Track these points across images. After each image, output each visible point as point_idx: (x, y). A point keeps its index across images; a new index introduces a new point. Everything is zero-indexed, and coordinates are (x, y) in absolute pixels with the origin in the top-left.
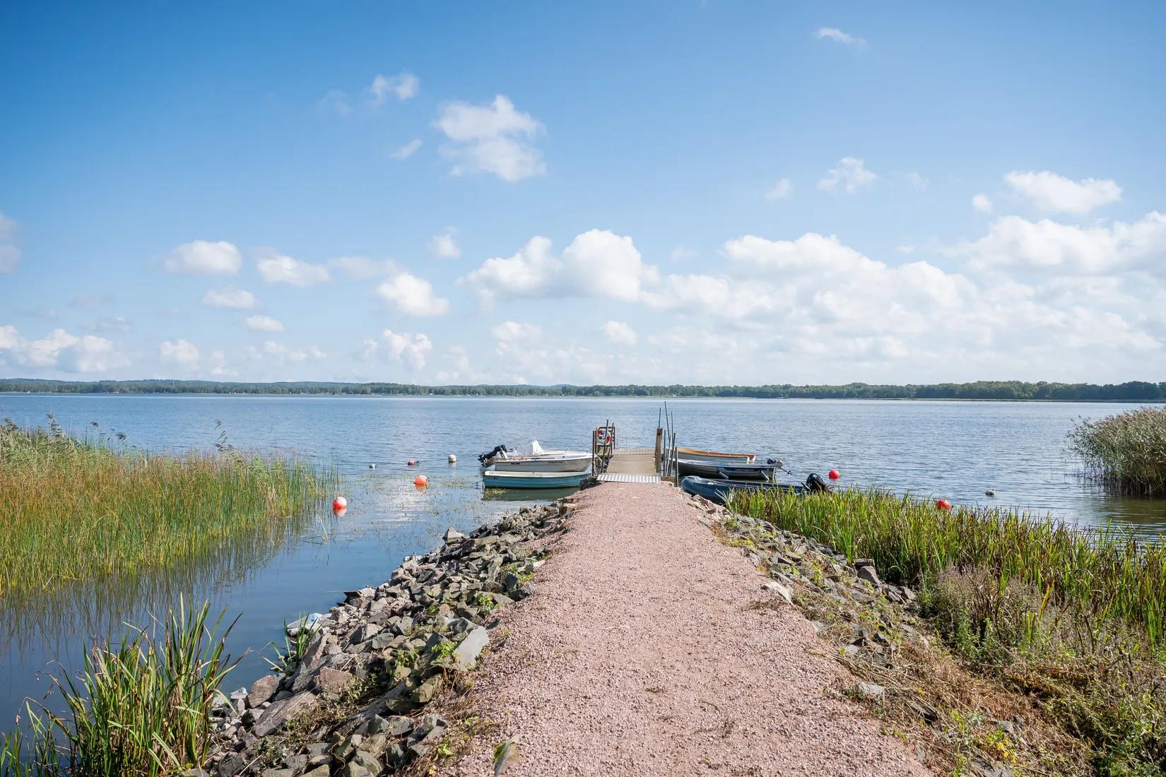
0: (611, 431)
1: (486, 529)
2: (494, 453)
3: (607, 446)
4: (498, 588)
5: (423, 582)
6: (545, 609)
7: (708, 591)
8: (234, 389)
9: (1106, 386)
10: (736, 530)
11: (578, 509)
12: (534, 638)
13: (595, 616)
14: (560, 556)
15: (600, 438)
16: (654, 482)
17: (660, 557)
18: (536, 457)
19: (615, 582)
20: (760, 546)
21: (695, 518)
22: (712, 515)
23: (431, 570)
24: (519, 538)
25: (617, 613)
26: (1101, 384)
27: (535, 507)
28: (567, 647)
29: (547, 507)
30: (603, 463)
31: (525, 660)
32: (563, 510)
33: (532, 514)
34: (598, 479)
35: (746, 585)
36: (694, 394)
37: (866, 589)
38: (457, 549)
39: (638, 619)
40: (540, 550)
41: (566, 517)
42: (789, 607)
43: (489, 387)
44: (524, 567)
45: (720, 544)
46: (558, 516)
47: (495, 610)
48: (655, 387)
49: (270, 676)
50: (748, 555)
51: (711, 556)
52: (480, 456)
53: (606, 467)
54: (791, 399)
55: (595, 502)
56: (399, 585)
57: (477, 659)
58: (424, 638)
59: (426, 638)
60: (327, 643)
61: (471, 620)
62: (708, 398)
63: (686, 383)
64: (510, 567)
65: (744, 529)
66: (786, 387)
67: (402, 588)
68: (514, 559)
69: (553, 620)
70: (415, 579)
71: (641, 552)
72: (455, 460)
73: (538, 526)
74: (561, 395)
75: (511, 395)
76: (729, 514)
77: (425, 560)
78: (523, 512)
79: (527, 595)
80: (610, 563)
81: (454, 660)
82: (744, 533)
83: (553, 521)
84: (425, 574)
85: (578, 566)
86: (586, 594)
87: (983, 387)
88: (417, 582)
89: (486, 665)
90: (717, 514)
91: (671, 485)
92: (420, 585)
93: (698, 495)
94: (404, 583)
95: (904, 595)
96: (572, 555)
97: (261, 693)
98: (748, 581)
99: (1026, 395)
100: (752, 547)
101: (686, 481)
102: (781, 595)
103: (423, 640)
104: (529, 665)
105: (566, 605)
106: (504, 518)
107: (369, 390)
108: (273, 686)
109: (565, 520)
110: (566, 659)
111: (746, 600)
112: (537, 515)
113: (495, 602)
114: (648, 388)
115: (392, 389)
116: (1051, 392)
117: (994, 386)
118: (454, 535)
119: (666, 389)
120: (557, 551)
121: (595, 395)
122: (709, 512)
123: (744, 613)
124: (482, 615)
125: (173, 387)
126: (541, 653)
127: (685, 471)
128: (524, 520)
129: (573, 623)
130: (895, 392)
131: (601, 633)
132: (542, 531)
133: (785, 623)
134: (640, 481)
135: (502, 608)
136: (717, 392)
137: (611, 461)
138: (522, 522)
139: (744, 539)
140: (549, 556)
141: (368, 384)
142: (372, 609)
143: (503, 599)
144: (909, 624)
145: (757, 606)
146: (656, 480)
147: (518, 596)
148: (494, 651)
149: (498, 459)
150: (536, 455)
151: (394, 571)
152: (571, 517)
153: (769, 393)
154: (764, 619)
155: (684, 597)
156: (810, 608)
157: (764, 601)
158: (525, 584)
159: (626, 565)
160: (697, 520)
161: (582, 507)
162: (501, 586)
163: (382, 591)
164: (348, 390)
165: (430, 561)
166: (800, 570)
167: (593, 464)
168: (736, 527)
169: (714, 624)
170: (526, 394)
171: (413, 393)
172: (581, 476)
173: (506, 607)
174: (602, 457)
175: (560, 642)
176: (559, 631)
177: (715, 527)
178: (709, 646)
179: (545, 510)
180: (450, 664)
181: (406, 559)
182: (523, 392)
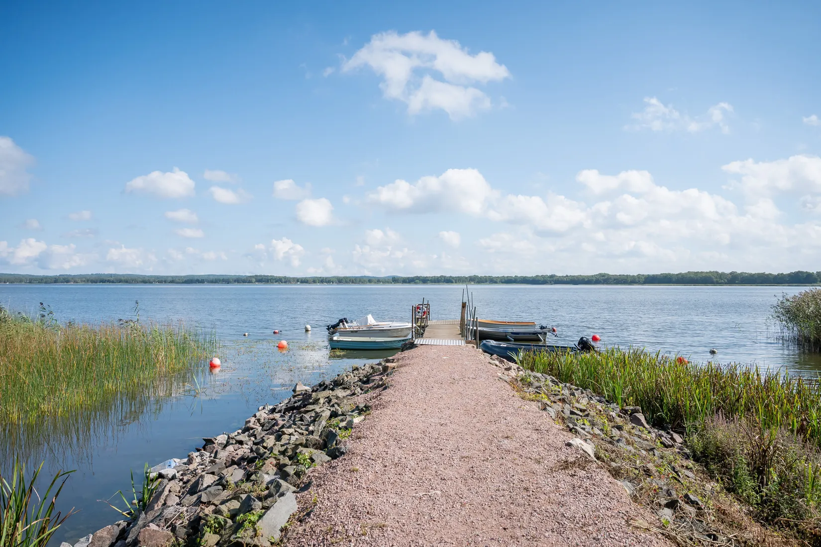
0: (427, 307)
1: (324, 384)
2: (338, 325)
3: (424, 318)
4: (319, 444)
5: (267, 430)
6: (357, 471)
7: (516, 448)
8: (157, 280)
9: (778, 275)
10: (530, 384)
11: (398, 367)
12: (341, 507)
13: (406, 479)
14: (378, 412)
15: (419, 312)
16: (460, 345)
17: (467, 413)
18: (370, 327)
19: (427, 439)
20: (552, 399)
21: (496, 375)
22: (509, 372)
23: (275, 420)
24: (348, 392)
25: (427, 476)
26: (775, 273)
27: (364, 366)
28: (376, 520)
29: (374, 366)
30: (420, 332)
31: (329, 536)
32: (385, 369)
33: (361, 371)
34: (415, 343)
35: (550, 441)
36: (486, 281)
37: (644, 436)
38: (299, 401)
39: (449, 482)
40: (362, 406)
41: (387, 375)
42: (595, 465)
43: (340, 277)
44: (345, 422)
45: (520, 399)
46: (381, 374)
47: (311, 469)
48: (459, 277)
49: (110, 526)
50: (545, 409)
51: (513, 411)
52: (328, 326)
53: (422, 334)
54: (556, 285)
55: (412, 362)
56: (247, 433)
57: (282, 530)
58: (240, 500)
59: (242, 499)
60: (170, 491)
61: (286, 481)
62: (496, 284)
63: (480, 274)
64: (334, 421)
65: (536, 384)
66: (552, 276)
67: (249, 436)
68: (340, 413)
69: (364, 485)
70: (261, 428)
71: (450, 407)
72: (310, 329)
73: (364, 383)
74: (391, 283)
75: (356, 283)
76: (522, 370)
77: (273, 411)
78: (354, 370)
79: (343, 453)
80: (423, 419)
81: (256, 534)
82: (537, 388)
83: (377, 378)
84: (269, 423)
85: (394, 422)
86: (399, 453)
87: (692, 276)
88: (263, 430)
89: (289, 539)
90: (513, 371)
91: (474, 347)
92: (264, 433)
93: (495, 355)
94: (251, 432)
95: (672, 439)
96: (388, 411)
97: (101, 543)
98: (552, 437)
99: (722, 281)
100: (546, 400)
101: (484, 344)
102: (586, 452)
103: (239, 501)
104: (332, 543)
105: (378, 467)
106: (338, 375)
107: (254, 280)
108: (113, 536)
109: (386, 377)
110: (372, 537)
111: (552, 459)
112: (365, 372)
113: (312, 460)
114: (453, 278)
115: (270, 280)
116: (740, 279)
117: (699, 275)
118: (301, 388)
119: (466, 278)
120: (376, 407)
121: (416, 283)
122: (506, 369)
123: (554, 475)
124: (298, 474)
125: (112, 279)
126: (346, 527)
127: (484, 336)
128: (354, 376)
129: (383, 487)
130: (629, 280)
131: (411, 500)
132: (367, 387)
133: (598, 486)
134: (449, 344)
135: (319, 468)
136: (503, 281)
137: (427, 329)
138: (352, 379)
139: (539, 393)
140: (368, 412)
141: (253, 276)
142: (218, 456)
143: (321, 456)
144: (687, 468)
145: (566, 465)
146: (461, 343)
147: (335, 454)
148: (301, 521)
149: (340, 328)
150: (370, 325)
151: (247, 420)
152: (391, 374)
153: (540, 281)
154: (576, 481)
155: (493, 456)
156: (613, 464)
157: (571, 459)
158: (343, 440)
159: (437, 421)
160: (497, 377)
161: (401, 366)
162: (322, 441)
163: (232, 438)
164: (239, 280)
165: (277, 411)
166: (590, 421)
167: (412, 332)
168: (530, 382)
169: (527, 489)
170: (367, 283)
171: (285, 282)
172: (403, 340)
173: (322, 465)
174: (419, 327)
175: (368, 513)
176: (368, 498)
177: (513, 382)
178: (525, 518)
179: (372, 368)
180: (251, 538)
181: (260, 409)
182: (364, 281)
